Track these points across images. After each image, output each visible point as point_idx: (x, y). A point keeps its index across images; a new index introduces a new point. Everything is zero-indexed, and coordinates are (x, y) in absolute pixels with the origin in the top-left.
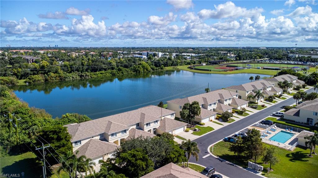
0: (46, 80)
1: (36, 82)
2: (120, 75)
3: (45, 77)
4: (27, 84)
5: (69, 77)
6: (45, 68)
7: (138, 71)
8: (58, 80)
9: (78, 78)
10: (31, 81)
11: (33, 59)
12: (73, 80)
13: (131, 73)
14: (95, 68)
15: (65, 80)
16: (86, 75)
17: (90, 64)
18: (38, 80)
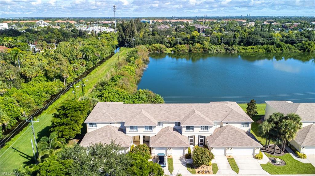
0: (190, 51)
1: (180, 51)
2: (277, 52)
3: (190, 47)
4: (172, 52)
5: (213, 49)
6: (195, 39)
7: (307, 50)
8: (201, 52)
9: (223, 51)
10: (176, 50)
11: (204, 29)
12: (216, 52)
13: (295, 52)
14: (250, 41)
15: (208, 52)
16: (233, 49)
17: (245, 36)
18: (182, 50)
